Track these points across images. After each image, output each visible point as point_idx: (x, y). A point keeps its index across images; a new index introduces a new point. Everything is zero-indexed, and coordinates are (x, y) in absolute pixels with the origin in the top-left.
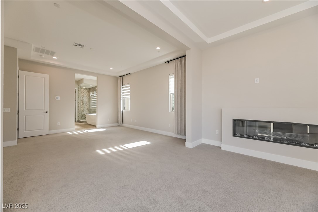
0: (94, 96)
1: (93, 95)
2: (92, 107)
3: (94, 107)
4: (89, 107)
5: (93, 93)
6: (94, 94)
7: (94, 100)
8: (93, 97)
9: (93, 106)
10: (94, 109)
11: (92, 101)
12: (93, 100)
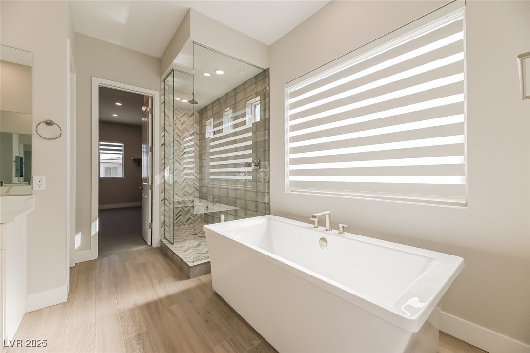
0: (224, 133)
1: (220, 131)
2: (212, 177)
3: (227, 180)
4: (200, 180)
5: (221, 124)
6: (223, 127)
7: (227, 151)
8: (220, 138)
9: (219, 173)
10: (224, 185)
11: (213, 153)
12: (220, 152)
